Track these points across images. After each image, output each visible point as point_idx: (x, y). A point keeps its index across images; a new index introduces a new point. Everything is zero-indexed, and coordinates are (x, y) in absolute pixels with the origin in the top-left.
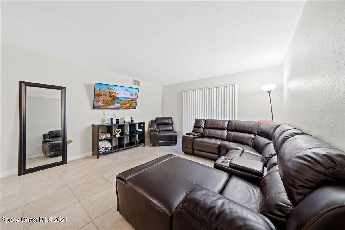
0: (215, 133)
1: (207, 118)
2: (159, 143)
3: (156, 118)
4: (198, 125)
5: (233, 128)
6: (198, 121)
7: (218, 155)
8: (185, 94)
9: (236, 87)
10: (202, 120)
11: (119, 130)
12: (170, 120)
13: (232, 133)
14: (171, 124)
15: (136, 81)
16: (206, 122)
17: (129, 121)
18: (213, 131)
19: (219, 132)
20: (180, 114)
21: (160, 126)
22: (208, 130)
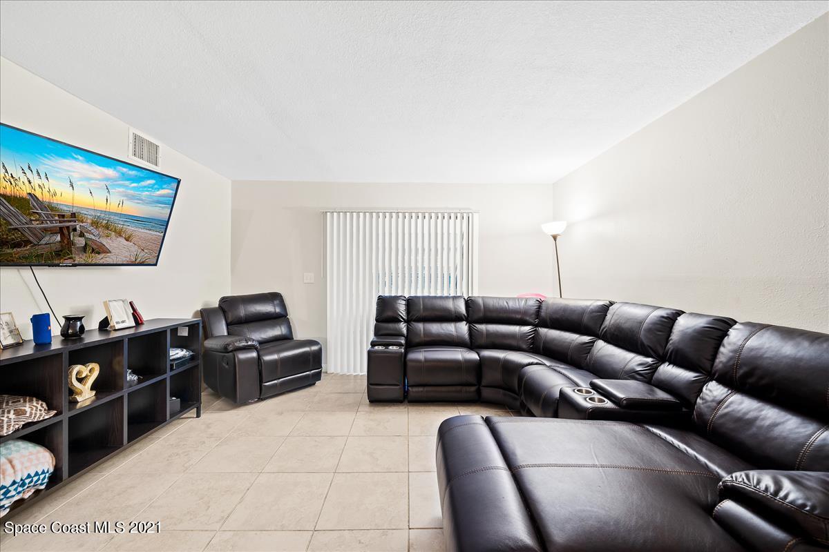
0: (443, 331)
1: (410, 293)
2: (263, 388)
3: (224, 300)
4: (389, 314)
5: (481, 315)
6: (385, 304)
7: (477, 387)
8: (333, 222)
9: (476, 216)
10: (397, 298)
11: (90, 371)
12: (277, 302)
13: (482, 327)
14: (281, 317)
15: (142, 140)
16: (410, 302)
17: (126, 318)
18: (436, 328)
19: (449, 329)
20: (312, 281)
21: (246, 326)
22: (420, 326)
